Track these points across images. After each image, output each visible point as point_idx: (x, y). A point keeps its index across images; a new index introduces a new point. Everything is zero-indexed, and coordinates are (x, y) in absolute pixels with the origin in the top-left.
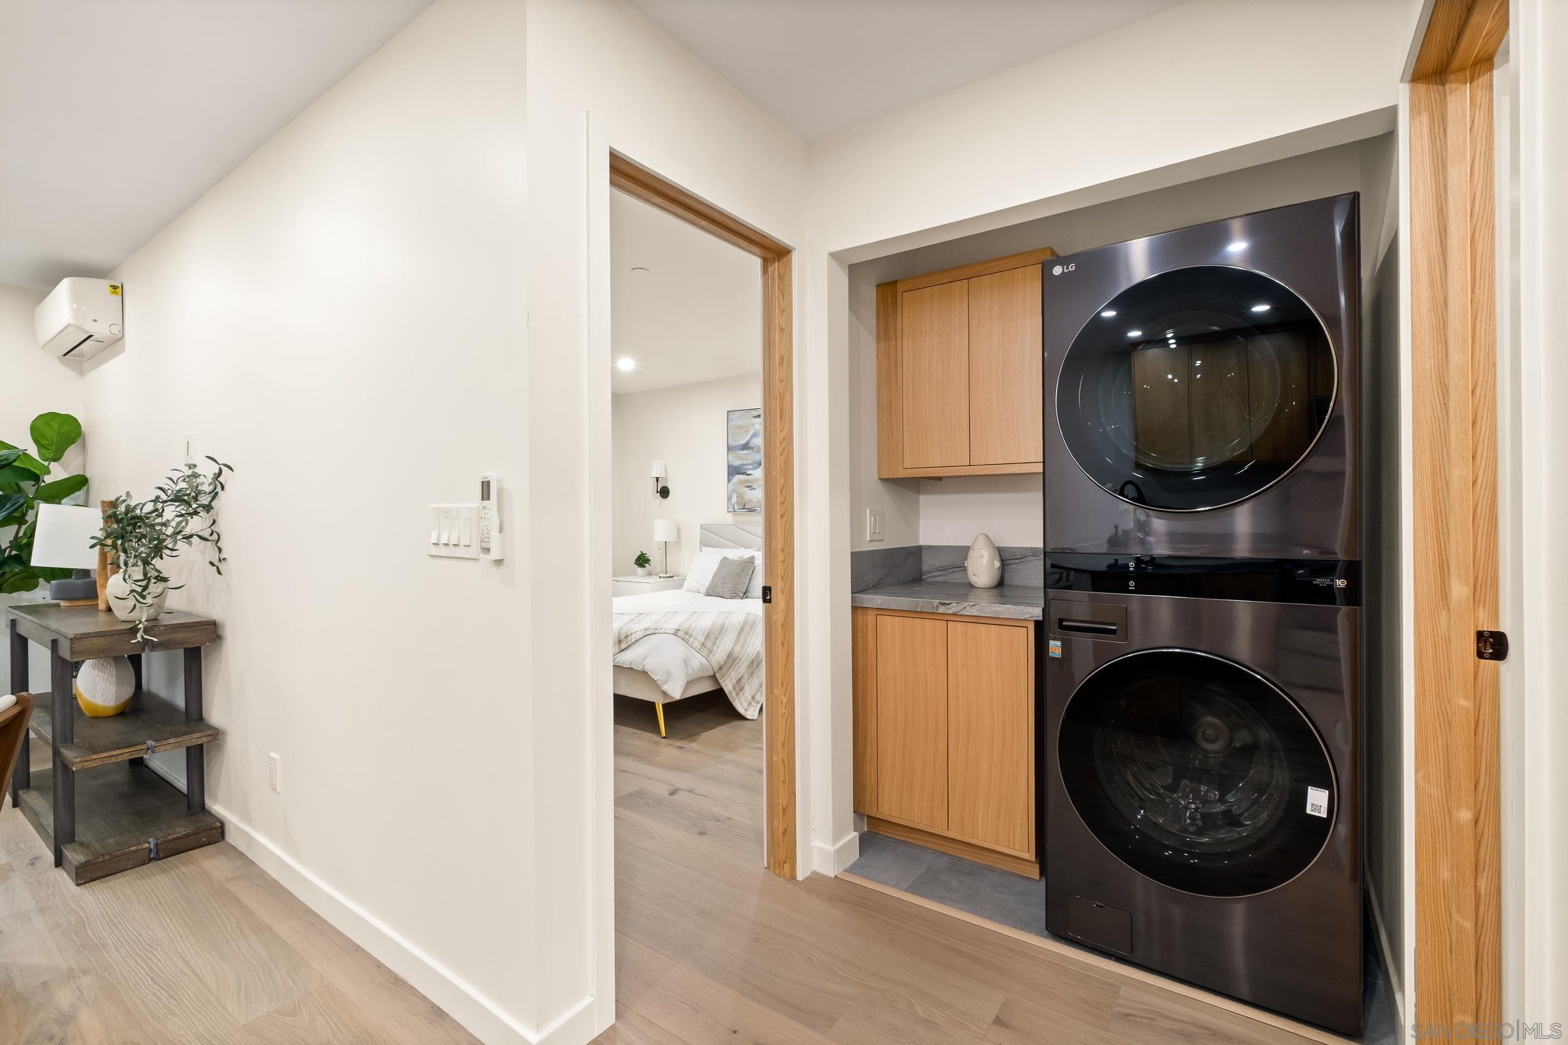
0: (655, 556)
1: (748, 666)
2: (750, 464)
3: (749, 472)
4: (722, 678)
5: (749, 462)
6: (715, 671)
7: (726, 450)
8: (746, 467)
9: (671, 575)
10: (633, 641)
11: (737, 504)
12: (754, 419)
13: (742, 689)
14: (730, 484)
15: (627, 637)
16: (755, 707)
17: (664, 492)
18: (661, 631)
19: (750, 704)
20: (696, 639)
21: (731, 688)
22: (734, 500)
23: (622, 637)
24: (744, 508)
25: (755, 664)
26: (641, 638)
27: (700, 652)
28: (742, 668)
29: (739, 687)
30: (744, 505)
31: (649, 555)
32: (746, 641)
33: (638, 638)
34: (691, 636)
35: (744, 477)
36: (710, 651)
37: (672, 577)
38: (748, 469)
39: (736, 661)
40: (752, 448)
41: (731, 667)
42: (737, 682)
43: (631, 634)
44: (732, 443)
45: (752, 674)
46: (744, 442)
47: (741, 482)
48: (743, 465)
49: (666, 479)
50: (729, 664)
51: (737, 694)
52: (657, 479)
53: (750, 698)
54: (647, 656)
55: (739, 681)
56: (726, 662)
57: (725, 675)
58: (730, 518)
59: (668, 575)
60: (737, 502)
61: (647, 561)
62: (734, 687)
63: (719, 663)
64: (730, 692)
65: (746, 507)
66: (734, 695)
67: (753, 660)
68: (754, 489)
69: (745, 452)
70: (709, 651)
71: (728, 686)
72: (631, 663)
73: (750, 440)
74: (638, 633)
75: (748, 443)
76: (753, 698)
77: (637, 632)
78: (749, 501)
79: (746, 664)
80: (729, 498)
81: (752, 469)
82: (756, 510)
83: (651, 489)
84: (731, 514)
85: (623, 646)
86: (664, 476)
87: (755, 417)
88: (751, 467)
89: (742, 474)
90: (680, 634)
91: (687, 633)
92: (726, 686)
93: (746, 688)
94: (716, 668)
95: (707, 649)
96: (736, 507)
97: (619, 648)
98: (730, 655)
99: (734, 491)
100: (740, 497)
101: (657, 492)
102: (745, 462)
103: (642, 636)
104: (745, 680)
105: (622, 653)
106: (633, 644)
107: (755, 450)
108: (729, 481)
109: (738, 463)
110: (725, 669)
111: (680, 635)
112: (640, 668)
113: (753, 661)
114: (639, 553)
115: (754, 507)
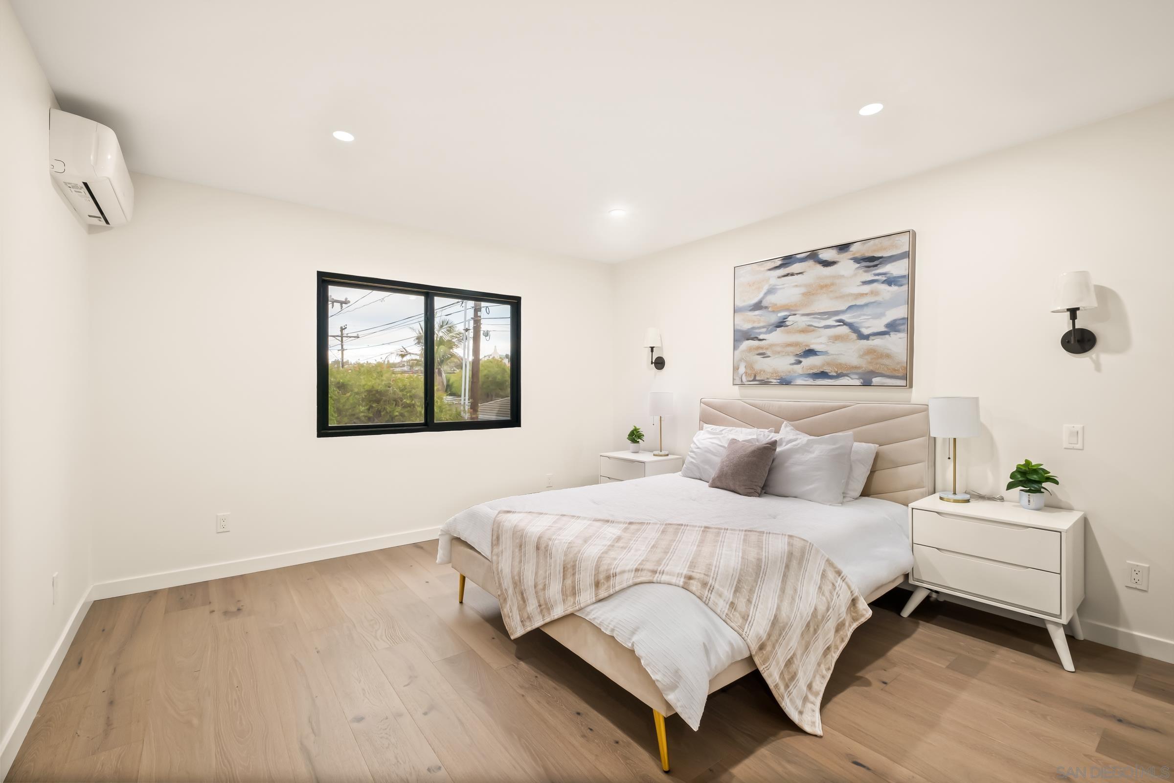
0: (649, 433)
1: (802, 635)
2: (763, 327)
3: (761, 337)
4: (764, 662)
5: (762, 324)
6: (753, 653)
7: (732, 312)
8: (757, 331)
9: (667, 453)
10: (617, 588)
11: (746, 375)
12: (769, 272)
13: (793, 677)
14: (737, 352)
15: (608, 578)
16: (813, 703)
17: (659, 363)
18: (664, 578)
19: (805, 699)
20: (720, 596)
21: (777, 678)
22: (742, 370)
23: (602, 577)
24: (754, 380)
25: (812, 629)
26: (630, 587)
27: (729, 621)
28: (793, 640)
29: (789, 672)
30: (755, 376)
31: (642, 431)
32: (795, 590)
33: (624, 585)
34: (711, 589)
35: (755, 343)
36: (745, 618)
37: (668, 455)
38: (760, 333)
39: (784, 630)
40: (766, 308)
41: (777, 641)
42: (786, 665)
43: (615, 575)
44: (739, 304)
45: (807, 647)
46: (755, 300)
47: (750, 349)
48: (753, 328)
49: (661, 348)
50: (773, 638)
51: (787, 686)
52: (652, 348)
53: (805, 688)
54: (638, 628)
55: (789, 663)
56: (769, 635)
57: (769, 659)
58: (736, 392)
59: (663, 453)
60: (746, 373)
61: (640, 436)
62: (782, 674)
63: (760, 638)
64: (776, 686)
65: (758, 378)
66: (782, 688)
67: (809, 623)
68: (769, 357)
69: (757, 312)
70: (743, 618)
71: (772, 676)
72: (613, 630)
73: (763, 298)
74: (626, 576)
75: (760, 302)
76: (810, 687)
77: (623, 572)
78: (761, 371)
79: (798, 632)
80: (736, 369)
81: (766, 333)
82: (771, 382)
83: (646, 358)
84: (737, 387)
85: (603, 594)
86: (659, 345)
87: (770, 270)
88: (764, 330)
89: (753, 339)
90: (695, 586)
91: (704, 584)
92: (771, 675)
93: (800, 674)
94: (754, 647)
95: (740, 614)
96: (744, 379)
97: (596, 595)
98: (775, 622)
99: (741, 360)
100: (750, 366)
101: (652, 363)
102: (756, 325)
103: (631, 582)
104: (796, 662)
105: (600, 604)
106: (617, 593)
107: (770, 309)
108: (735, 348)
109: (746, 326)
110: (769, 648)
111: (694, 588)
112: (628, 645)
113: (808, 625)
114: (632, 428)
115: (768, 379)
